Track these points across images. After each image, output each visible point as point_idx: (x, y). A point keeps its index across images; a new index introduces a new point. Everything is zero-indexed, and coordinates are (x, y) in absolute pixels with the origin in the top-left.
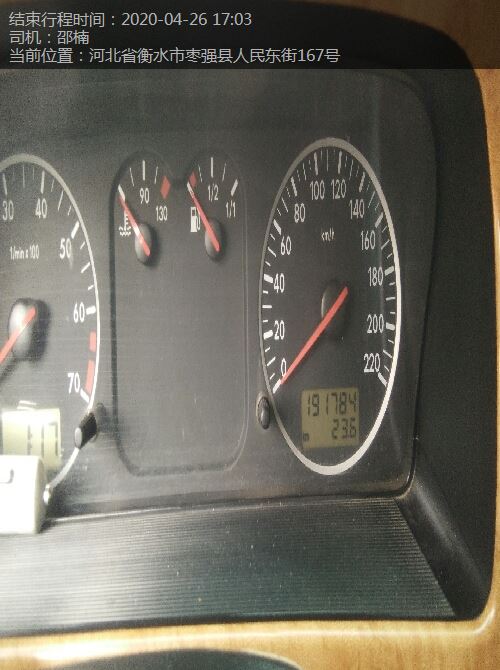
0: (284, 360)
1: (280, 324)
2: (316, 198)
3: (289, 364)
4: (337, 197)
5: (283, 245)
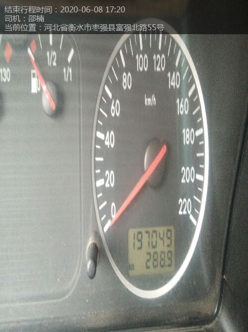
0: (113, 204)
1: (110, 174)
2: (141, 69)
3: (118, 207)
4: (158, 69)
5: (113, 107)
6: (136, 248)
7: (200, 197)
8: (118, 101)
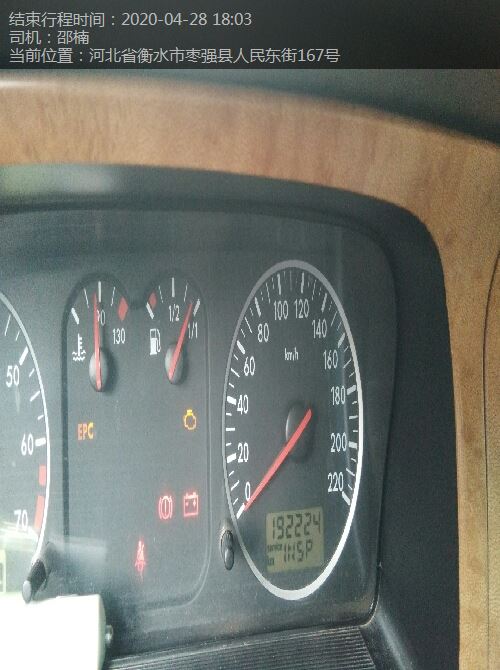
0: (248, 484)
1: (243, 446)
2: (280, 318)
3: (253, 490)
4: (301, 317)
5: (246, 365)
6: (276, 536)
7: (354, 469)
8: (252, 358)
